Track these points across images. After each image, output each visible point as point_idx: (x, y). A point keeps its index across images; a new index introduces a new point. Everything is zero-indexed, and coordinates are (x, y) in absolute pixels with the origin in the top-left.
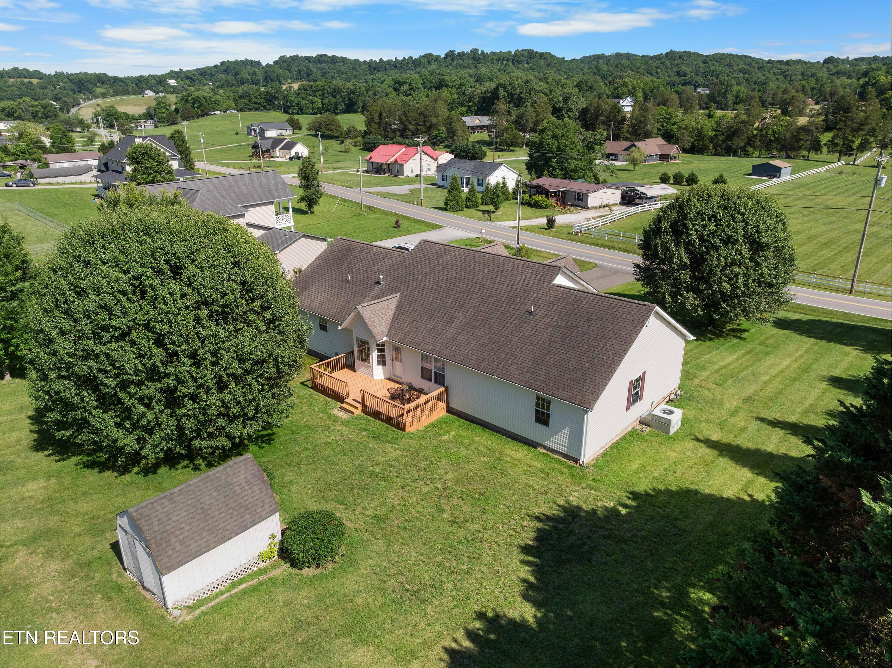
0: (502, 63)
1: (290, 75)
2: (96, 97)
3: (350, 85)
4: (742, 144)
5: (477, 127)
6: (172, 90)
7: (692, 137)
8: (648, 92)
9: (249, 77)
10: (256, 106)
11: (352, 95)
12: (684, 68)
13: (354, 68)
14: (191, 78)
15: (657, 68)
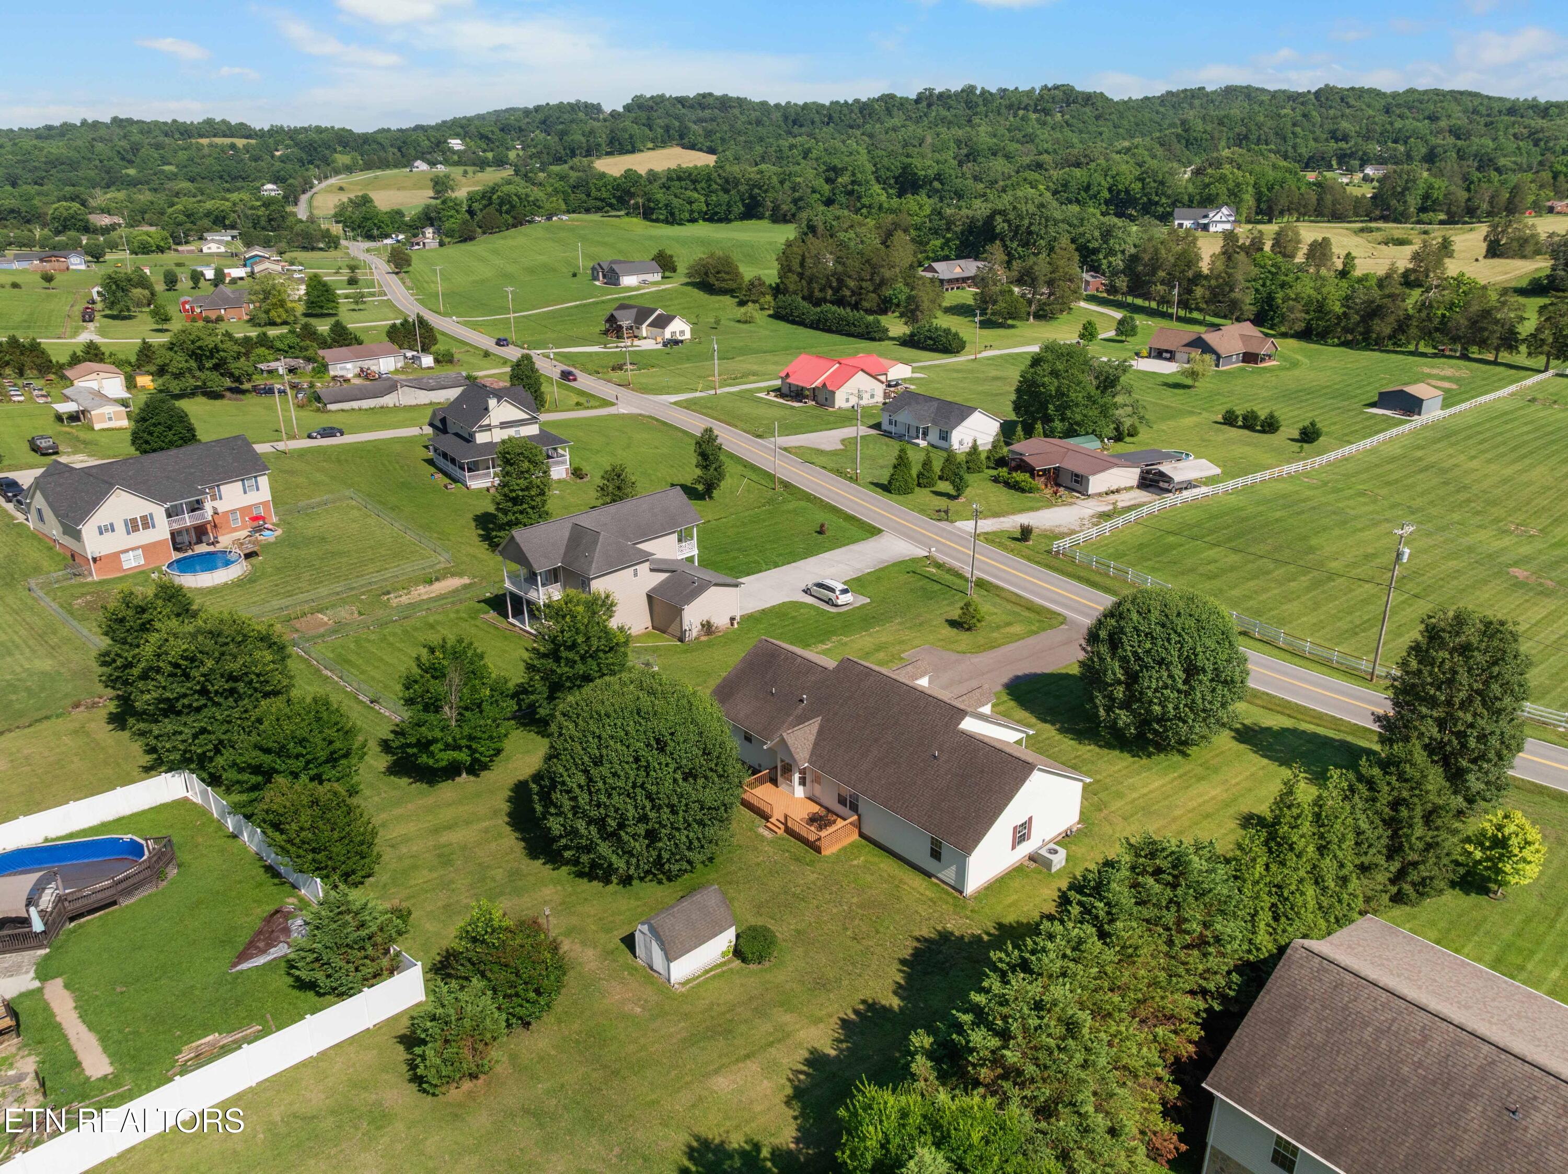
0: (1015, 116)
1: (651, 135)
2: (337, 172)
3: (752, 172)
4: (1387, 331)
5: (957, 280)
6: (456, 158)
7: (1307, 313)
8: (1264, 190)
9: (583, 140)
10: (599, 204)
11: (756, 191)
12: (1345, 125)
13: (759, 122)
14: (488, 138)
15: (1294, 125)
